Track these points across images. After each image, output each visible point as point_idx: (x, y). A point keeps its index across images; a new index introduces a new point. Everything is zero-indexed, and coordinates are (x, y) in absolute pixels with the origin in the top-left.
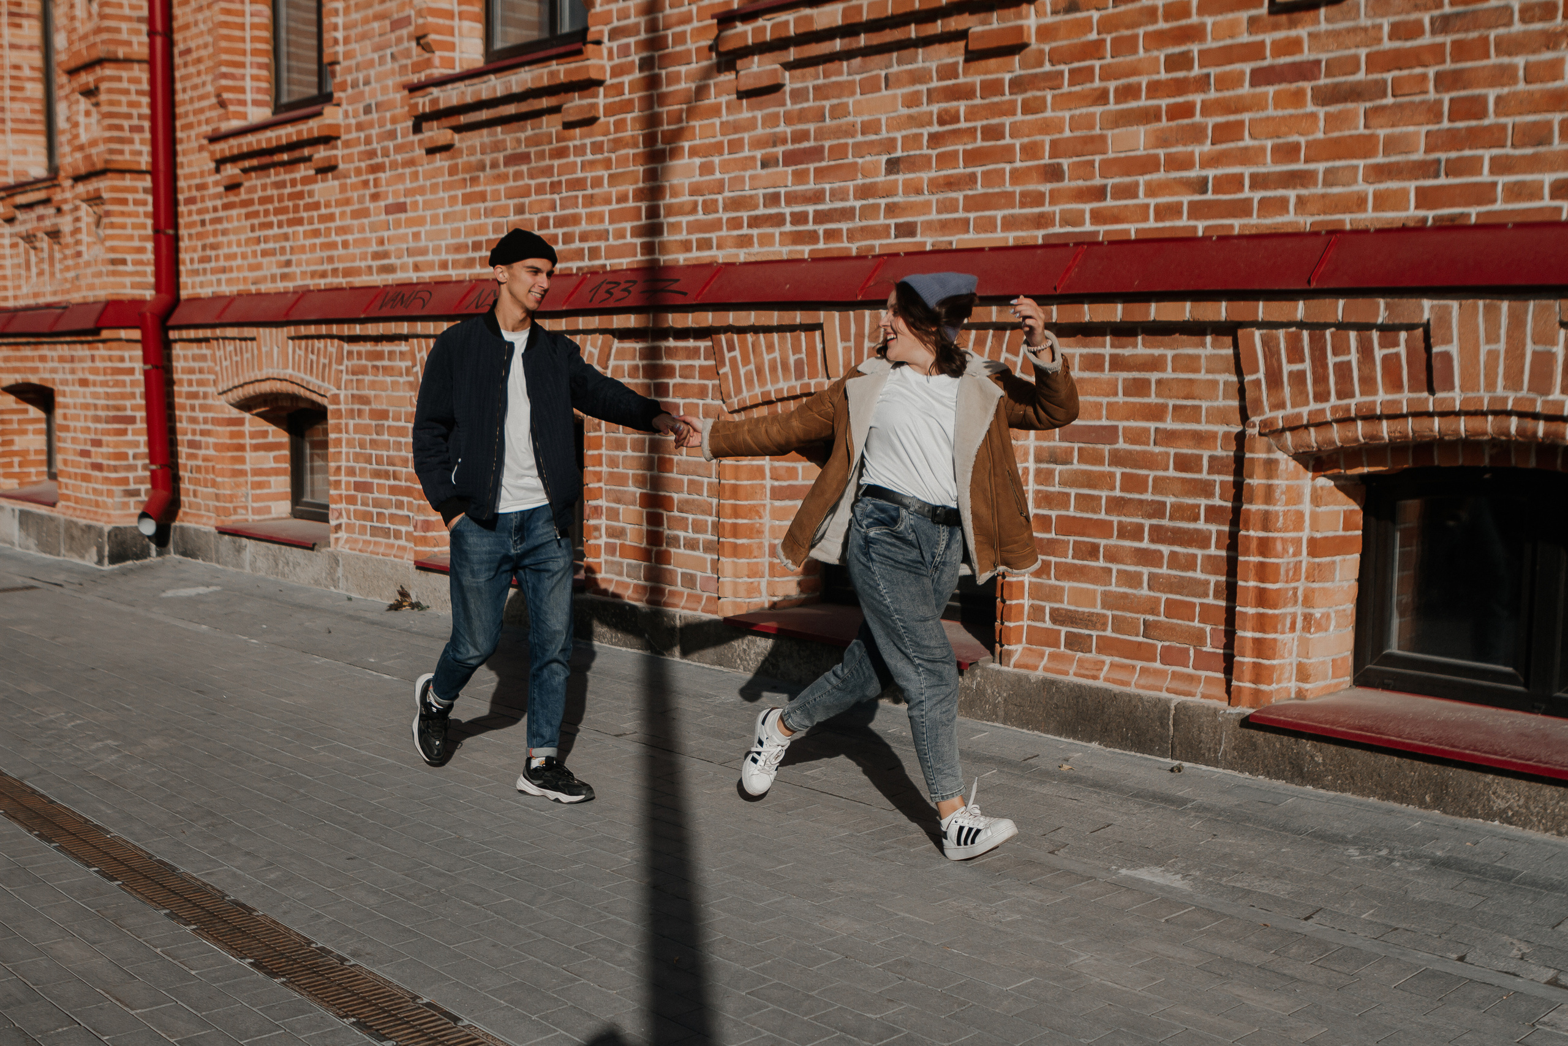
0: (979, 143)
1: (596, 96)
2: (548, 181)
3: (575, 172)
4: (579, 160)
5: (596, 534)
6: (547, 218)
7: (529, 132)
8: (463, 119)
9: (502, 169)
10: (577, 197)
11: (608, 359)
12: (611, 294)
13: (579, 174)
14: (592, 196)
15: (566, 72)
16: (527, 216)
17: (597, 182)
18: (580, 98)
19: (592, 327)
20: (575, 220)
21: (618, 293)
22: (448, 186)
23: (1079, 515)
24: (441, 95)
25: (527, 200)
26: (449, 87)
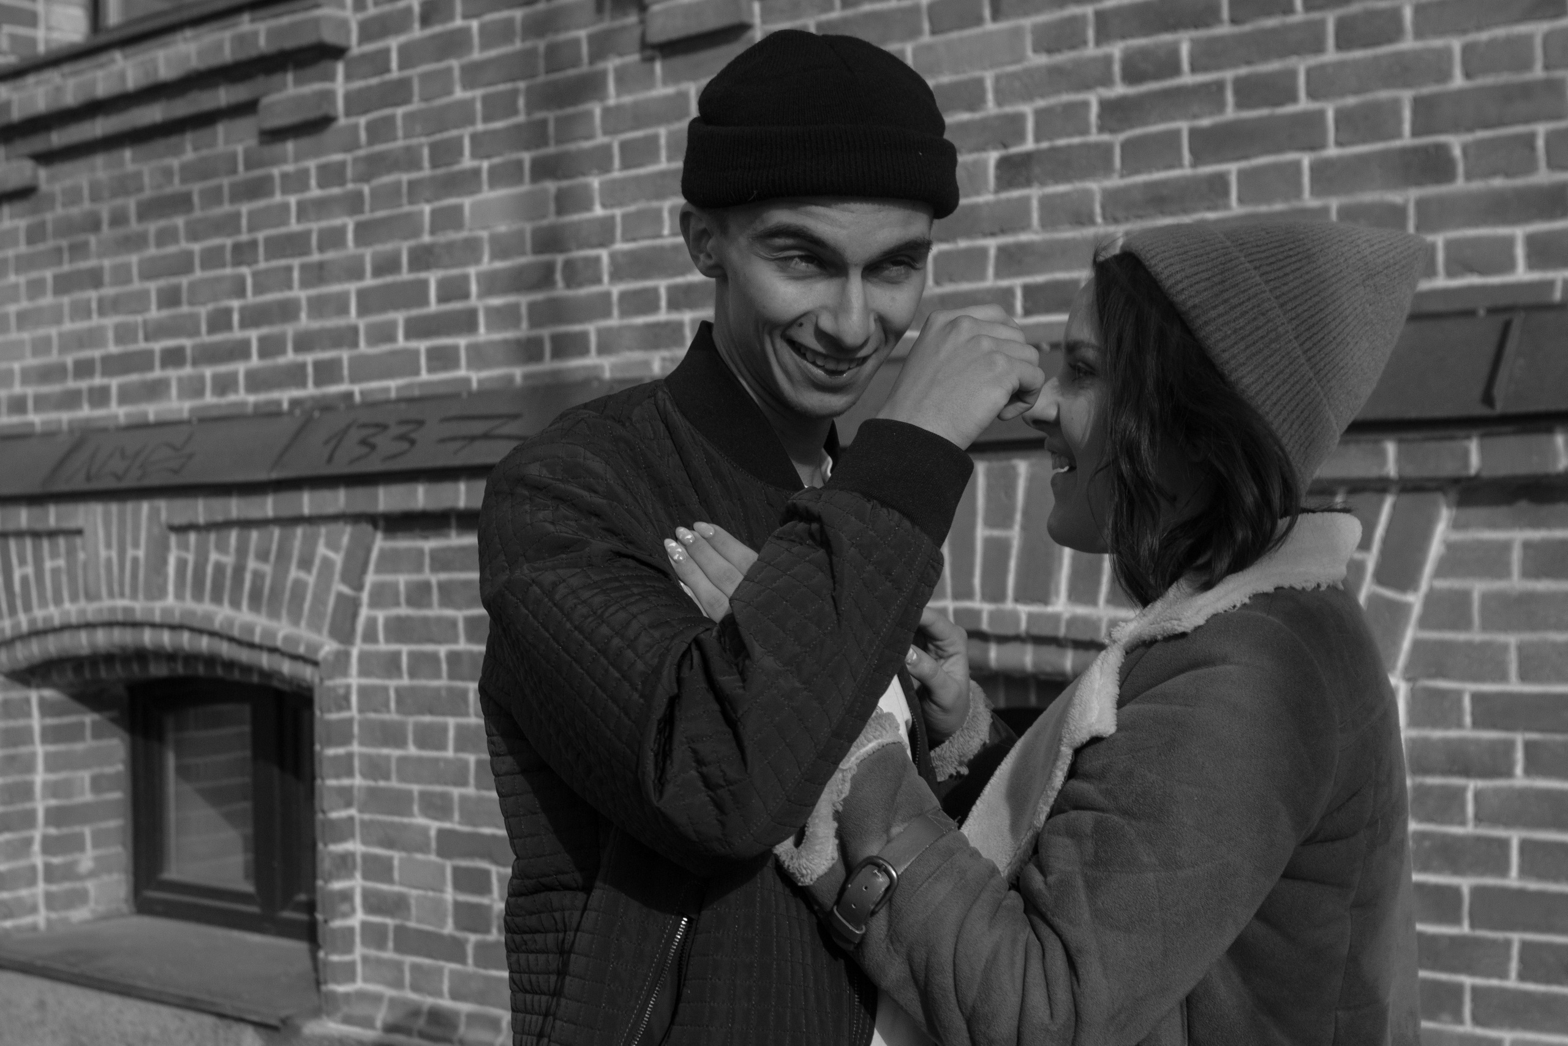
0: (1230, 113)
1: (332, 77)
2: (228, 242)
3: (285, 222)
4: (293, 200)
5: (345, 907)
6: (228, 312)
7: (189, 155)
8: (58, 138)
9: (134, 226)
10: (289, 269)
11: (364, 570)
12: (373, 447)
13: (294, 226)
14: (321, 265)
15: (271, 34)
16: (185, 309)
17: (333, 238)
18: (298, 82)
19: (331, 510)
20: (287, 311)
21: (385, 444)
22: (24, 264)
23: (1533, 885)
24: (15, 97)
25: (184, 281)
26: (31, 79)
